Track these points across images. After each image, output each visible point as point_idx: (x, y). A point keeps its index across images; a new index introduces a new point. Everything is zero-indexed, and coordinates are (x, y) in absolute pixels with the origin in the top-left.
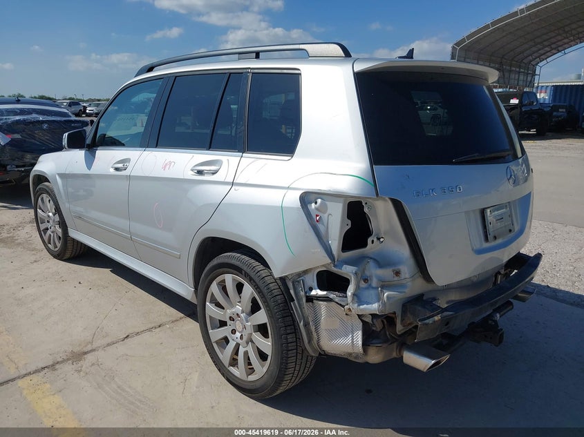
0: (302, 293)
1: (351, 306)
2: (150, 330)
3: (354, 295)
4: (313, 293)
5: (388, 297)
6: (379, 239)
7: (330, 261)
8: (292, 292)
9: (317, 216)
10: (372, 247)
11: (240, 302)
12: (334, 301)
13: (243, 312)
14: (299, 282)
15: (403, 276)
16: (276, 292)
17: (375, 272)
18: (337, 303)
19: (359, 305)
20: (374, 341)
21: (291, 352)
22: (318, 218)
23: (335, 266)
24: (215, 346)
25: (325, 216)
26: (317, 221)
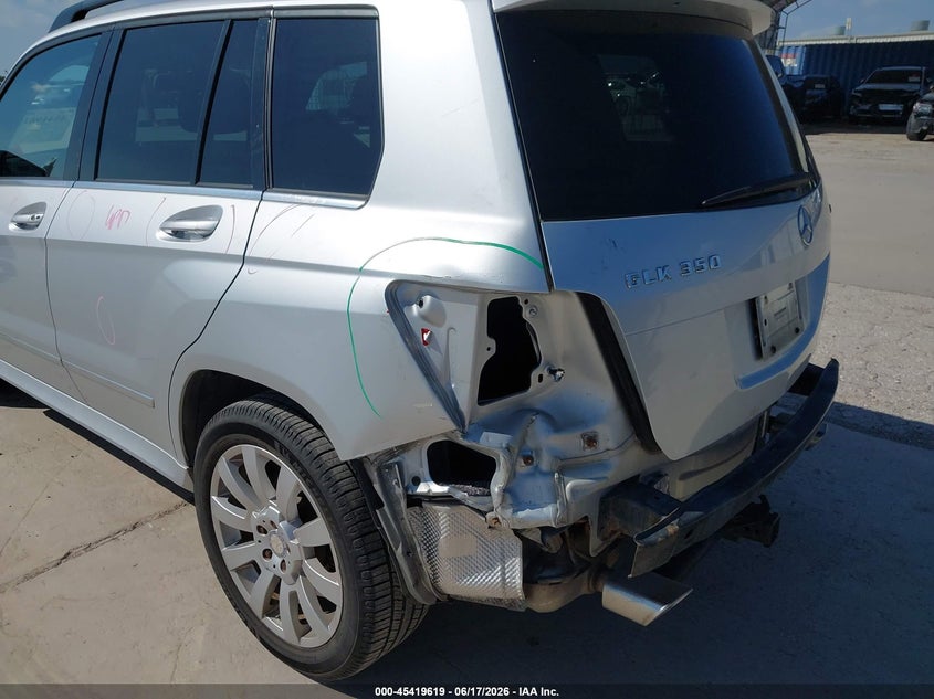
0: (399, 491)
1: (498, 513)
2: (113, 537)
3: (506, 490)
4: (422, 489)
5: (573, 491)
6: (553, 372)
7: (455, 427)
8: (377, 487)
9: (424, 331)
10: (540, 388)
11: (274, 499)
12: (464, 504)
13: (282, 518)
14: (390, 467)
15: (602, 445)
16: (345, 485)
17: (548, 442)
18: (472, 508)
19: (515, 512)
20: (544, 574)
21: (380, 601)
22: (426, 336)
23: (465, 435)
24: (235, 576)
25: (440, 333)
26: (425, 343)
